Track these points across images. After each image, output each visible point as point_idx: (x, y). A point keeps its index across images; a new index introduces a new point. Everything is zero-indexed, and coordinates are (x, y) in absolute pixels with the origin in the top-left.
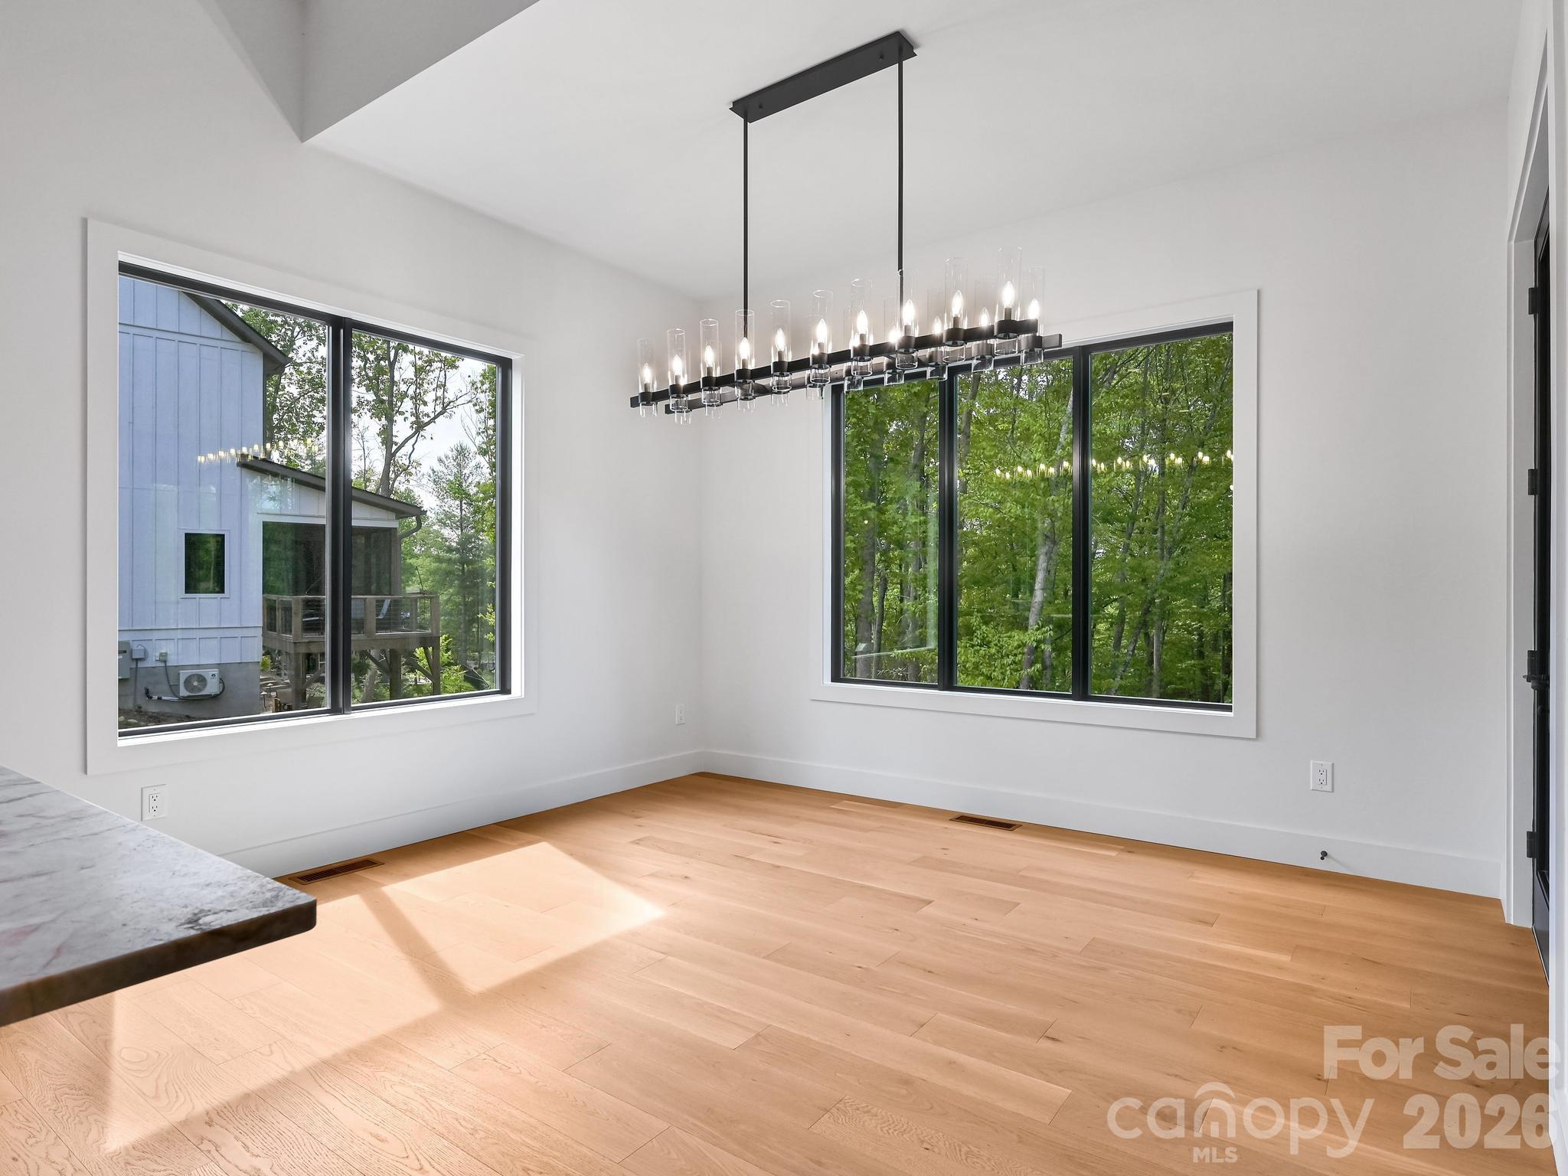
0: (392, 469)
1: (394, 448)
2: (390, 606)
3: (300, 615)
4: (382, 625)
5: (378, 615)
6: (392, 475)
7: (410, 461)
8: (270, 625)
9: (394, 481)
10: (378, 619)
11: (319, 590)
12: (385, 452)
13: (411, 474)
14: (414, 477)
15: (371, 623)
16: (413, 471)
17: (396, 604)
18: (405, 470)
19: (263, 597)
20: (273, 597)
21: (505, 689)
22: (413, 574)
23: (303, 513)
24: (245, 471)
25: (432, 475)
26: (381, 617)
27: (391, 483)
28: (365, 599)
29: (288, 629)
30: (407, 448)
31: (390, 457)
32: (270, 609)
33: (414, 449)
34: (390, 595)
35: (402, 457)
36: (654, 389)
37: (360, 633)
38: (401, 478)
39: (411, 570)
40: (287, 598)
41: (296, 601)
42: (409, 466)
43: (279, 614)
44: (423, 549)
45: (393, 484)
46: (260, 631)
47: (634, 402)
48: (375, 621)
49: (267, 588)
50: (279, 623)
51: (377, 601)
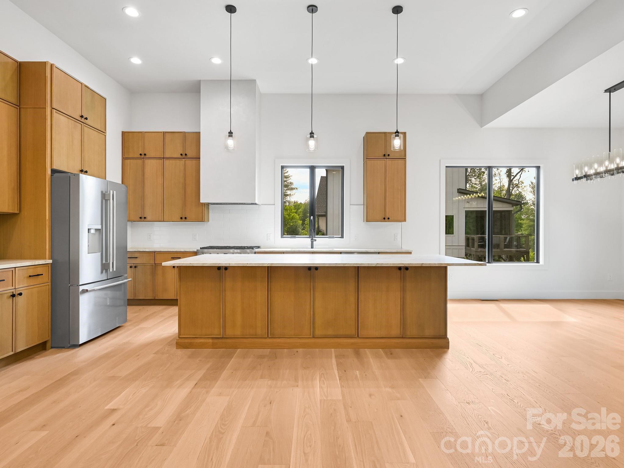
0: (511, 186)
1: (512, 177)
2: (510, 239)
3: (477, 242)
4: (506, 246)
5: (505, 243)
6: (511, 188)
7: (519, 182)
8: (467, 245)
9: (512, 191)
10: (504, 244)
11: (484, 233)
12: (508, 179)
13: (519, 187)
14: (521, 188)
15: (502, 246)
16: (520, 186)
17: (511, 239)
18: (517, 186)
19: (465, 236)
20: (468, 236)
21: (538, 262)
22: (522, 227)
23: (478, 207)
24: (459, 194)
25: (531, 185)
26: (506, 243)
27: (511, 191)
28: (500, 237)
29: (473, 247)
30: (518, 176)
31: (510, 181)
32: (467, 239)
33: (520, 177)
34: (510, 235)
35: (515, 182)
36: (579, 176)
37: (498, 249)
38: (515, 189)
39: (520, 226)
40: (473, 236)
41: (476, 237)
42: (518, 184)
43: (470, 241)
44: (526, 216)
45: (512, 192)
46: (464, 247)
47: (573, 180)
48: (503, 245)
49: (466, 233)
50: (470, 244)
51: (505, 237)
